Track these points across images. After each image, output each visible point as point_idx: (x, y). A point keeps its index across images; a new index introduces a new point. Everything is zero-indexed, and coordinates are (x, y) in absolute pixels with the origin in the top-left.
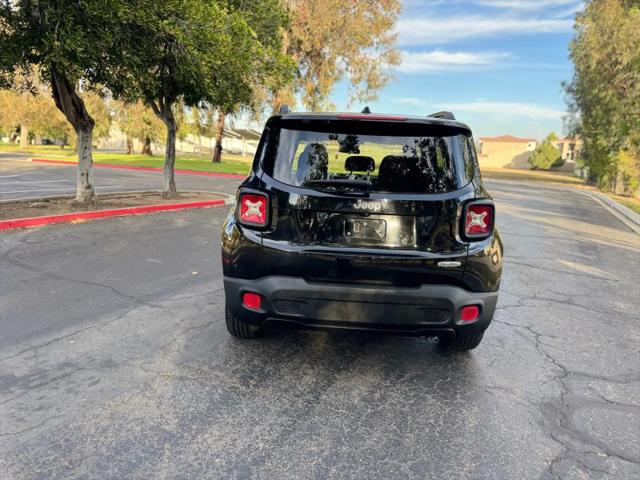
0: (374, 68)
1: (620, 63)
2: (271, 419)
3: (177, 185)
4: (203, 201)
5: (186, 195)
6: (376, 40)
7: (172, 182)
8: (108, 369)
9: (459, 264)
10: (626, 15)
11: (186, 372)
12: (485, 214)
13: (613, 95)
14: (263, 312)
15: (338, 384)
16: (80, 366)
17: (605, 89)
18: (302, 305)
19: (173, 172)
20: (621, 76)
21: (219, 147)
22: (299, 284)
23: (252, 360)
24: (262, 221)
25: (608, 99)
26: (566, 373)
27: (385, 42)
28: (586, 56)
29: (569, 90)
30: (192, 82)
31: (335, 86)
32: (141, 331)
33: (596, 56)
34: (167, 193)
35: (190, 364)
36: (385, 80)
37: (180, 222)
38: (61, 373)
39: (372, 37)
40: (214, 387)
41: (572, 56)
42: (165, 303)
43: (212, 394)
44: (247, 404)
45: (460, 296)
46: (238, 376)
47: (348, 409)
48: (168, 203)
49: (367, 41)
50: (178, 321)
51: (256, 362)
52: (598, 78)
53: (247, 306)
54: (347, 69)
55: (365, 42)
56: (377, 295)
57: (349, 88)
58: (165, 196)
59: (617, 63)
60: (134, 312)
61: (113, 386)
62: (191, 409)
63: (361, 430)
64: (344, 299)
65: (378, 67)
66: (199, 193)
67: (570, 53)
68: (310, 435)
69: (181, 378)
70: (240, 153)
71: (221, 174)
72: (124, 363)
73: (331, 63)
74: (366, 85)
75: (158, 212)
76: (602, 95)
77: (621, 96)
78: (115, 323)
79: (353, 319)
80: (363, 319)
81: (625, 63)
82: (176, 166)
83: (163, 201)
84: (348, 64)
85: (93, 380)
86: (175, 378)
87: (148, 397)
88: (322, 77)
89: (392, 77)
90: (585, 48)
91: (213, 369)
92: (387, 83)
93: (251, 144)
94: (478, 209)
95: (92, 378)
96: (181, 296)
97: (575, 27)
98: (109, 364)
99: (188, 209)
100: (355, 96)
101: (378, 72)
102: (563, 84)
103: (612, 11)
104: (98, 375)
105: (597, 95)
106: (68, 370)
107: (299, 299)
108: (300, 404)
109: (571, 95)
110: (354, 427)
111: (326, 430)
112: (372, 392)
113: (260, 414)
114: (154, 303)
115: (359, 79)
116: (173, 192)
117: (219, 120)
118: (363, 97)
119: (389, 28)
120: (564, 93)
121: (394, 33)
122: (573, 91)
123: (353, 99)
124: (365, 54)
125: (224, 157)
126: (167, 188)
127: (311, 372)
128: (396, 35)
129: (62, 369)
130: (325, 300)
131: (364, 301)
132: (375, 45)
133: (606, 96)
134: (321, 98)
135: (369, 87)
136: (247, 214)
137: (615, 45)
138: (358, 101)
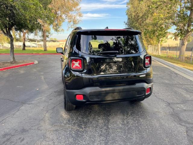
0: (75, 18)
1: (140, 16)
2: (98, 139)
3: (15, 58)
4: (27, 63)
5: (18, 62)
6: (74, 9)
7: (14, 58)
8: (25, 133)
9: (145, 75)
10: (139, 3)
11: (56, 128)
12: (149, 59)
13: (138, 25)
14: (85, 101)
15: (111, 121)
16: (13, 134)
17: (136, 23)
18: (99, 96)
19: (13, 54)
20: (140, 20)
21: (24, 45)
22: (97, 89)
23: (78, 118)
24: (81, 68)
25: (137, 26)
26: (169, 104)
27: (77, 10)
28: (131, 14)
29: (126, 24)
30: (22, 22)
31: (63, 23)
32: (30, 115)
33: (134, 14)
34: (12, 62)
35: (56, 124)
36: (79, 21)
37: (22, 71)
38: (5, 139)
39: (73, 8)
40: (70, 131)
41: (127, 14)
42: (33, 102)
43: (72, 134)
44: (87, 135)
45: (146, 85)
46: (76, 125)
47: (120, 129)
48: (14, 65)
49: (72, 9)
50: (42, 108)
51: (80, 119)
52: (134, 20)
53: (77, 99)
54: (66, 18)
55: (71, 10)
56: (123, 89)
57: (67, 24)
58: (11, 63)
59: (139, 16)
60: (23, 108)
61: (31, 140)
62: (67, 142)
63: (129, 136)
64: (113, 92)
65: (76, 18)
66: (23, 61)
67: (126, 13)
68: (114, 142)
69: (56, 130)
70: (30, 47)
71: (27, 54)
72: (30, 129)
73: (61, 16)
74: (73, 23)
75: (12, 69)
76: (136, 25)
77: (140, 25)
78: (17, 113)
79: (116, 98)
80: (119, 98)
81: (141, 16)
82: (14, 52)
83: (11, 65)
84: (66, 17)
85: (21, 139)
86: (54, 131)
87: (48, 141)
88: (59, 21)
89: (81, 21)
90: (130, 12)
91: (65, 124)
92: (79, 22)
93: (33, 43)
94: (147, 58)
95: (20, 139)
96: (38, 99)
97: (127, 6)
98: (24, 131)
99: (22, 66)
100: (70, 27)
101: (76, 19)
102: (124, 22)
103: (136, 3)
104: (22, 137)
105: (134, 25)
106: (8, 137)
107: (98, 94)
108: (104, 131)
109: (127, 25)
110: (126, 135)
111: (118, 138)
112: (123, 121)
113: (93, 138)
114: (29, 103)
115: (71, 21)
116: (14, 61)
117: (24, 36)
118: (72, 27)
119: (78, 6)
120: (125, 25)
121: (80, 7)
122: (127, 24)
123: (69, 27)
124: (71, 14)
125: (26, 48)
126: (12, 60)
127: (100, 118)
128: (80, 8)
129: (5, 137)
130: (107, 93)
131: (120, 92)
132: (74, 11)
133: (137, 25)
134: (59, 27)
135: (74, 24)
136: (74, 66)
137: (138, 12)
138: (71, 28)
